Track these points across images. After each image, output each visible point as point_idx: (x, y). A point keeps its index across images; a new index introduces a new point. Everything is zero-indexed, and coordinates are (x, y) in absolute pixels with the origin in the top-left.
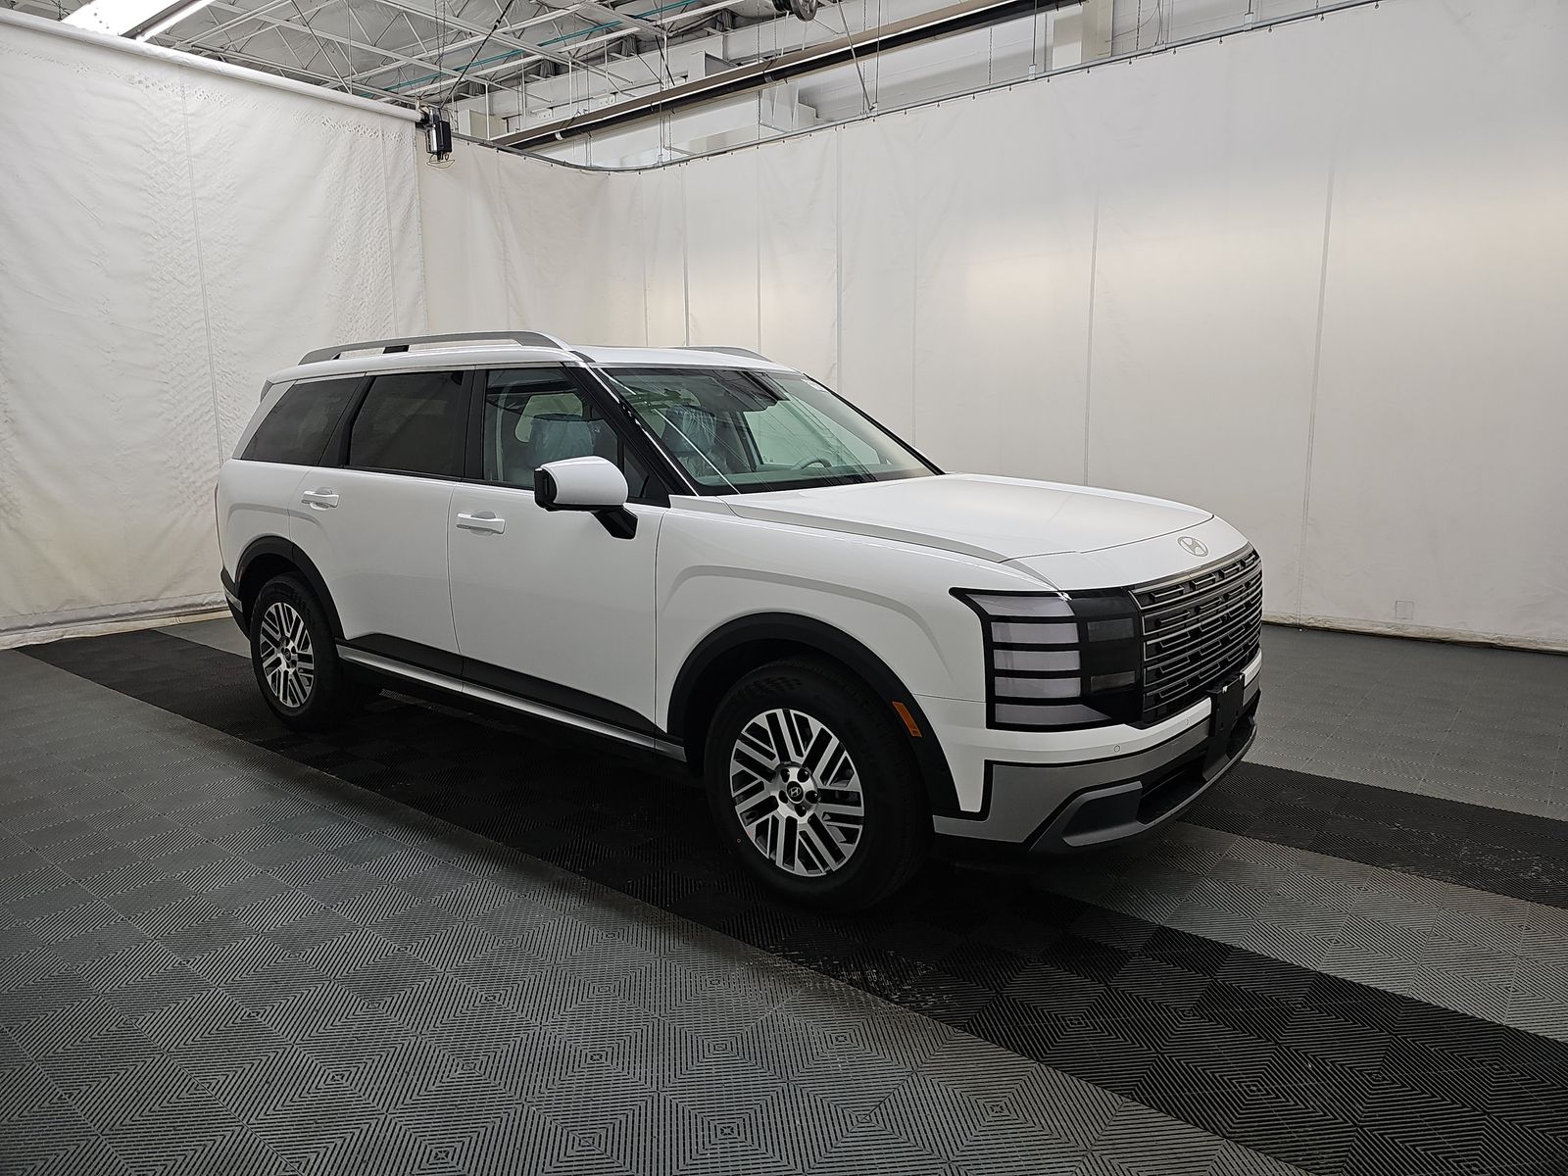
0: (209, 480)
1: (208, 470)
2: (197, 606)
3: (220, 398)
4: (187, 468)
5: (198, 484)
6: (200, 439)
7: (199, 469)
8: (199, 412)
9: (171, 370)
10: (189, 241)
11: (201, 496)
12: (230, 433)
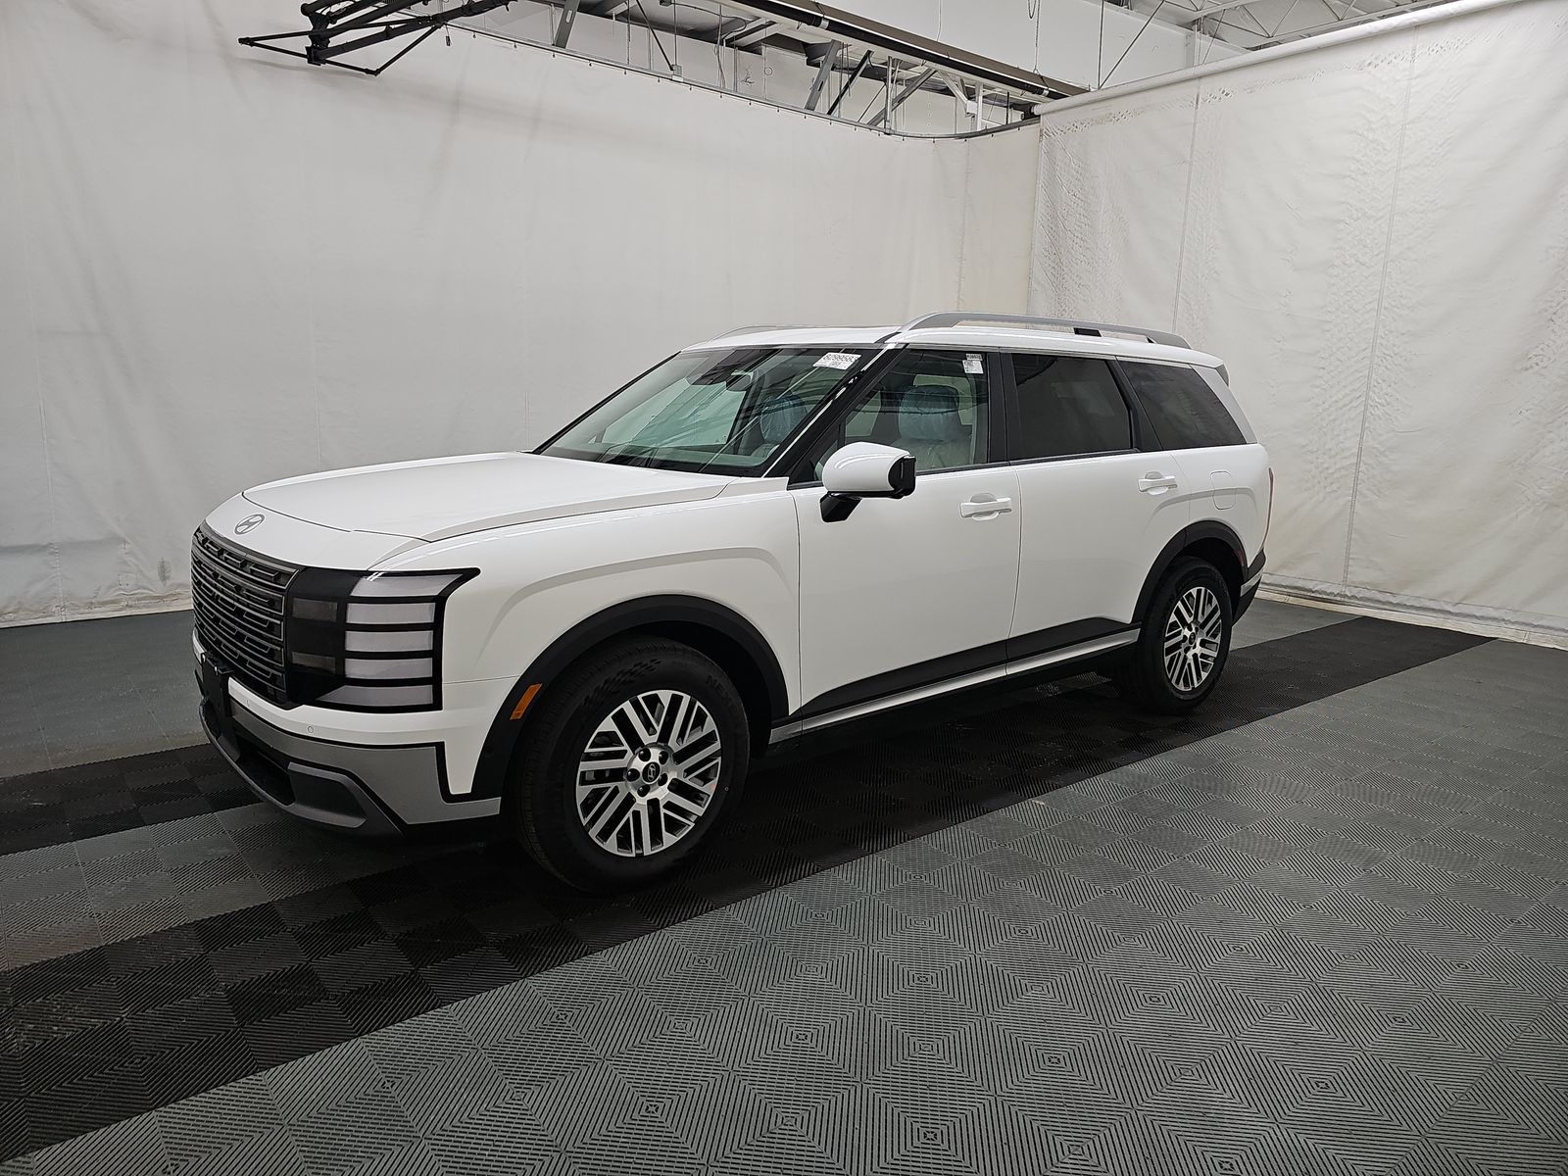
0: (1343, 468)
1: (1345, 458)
2: (1306, 590)
3: (1374, 383)
4: (1324, 454)
5: (1330, 471)
6: (1344, 425)
7: (1335, 456)
8: (1349, 398)
9: (1330, 356)
10: (1381, 217)
11: (1331, 484)
12: (1375, 420)
